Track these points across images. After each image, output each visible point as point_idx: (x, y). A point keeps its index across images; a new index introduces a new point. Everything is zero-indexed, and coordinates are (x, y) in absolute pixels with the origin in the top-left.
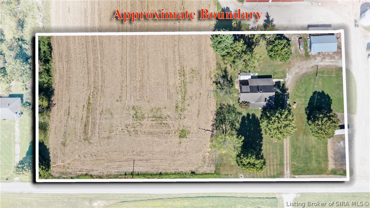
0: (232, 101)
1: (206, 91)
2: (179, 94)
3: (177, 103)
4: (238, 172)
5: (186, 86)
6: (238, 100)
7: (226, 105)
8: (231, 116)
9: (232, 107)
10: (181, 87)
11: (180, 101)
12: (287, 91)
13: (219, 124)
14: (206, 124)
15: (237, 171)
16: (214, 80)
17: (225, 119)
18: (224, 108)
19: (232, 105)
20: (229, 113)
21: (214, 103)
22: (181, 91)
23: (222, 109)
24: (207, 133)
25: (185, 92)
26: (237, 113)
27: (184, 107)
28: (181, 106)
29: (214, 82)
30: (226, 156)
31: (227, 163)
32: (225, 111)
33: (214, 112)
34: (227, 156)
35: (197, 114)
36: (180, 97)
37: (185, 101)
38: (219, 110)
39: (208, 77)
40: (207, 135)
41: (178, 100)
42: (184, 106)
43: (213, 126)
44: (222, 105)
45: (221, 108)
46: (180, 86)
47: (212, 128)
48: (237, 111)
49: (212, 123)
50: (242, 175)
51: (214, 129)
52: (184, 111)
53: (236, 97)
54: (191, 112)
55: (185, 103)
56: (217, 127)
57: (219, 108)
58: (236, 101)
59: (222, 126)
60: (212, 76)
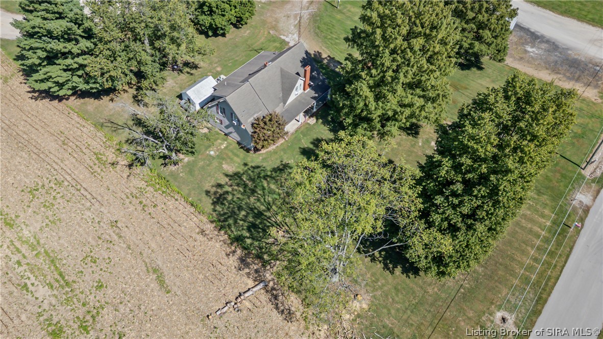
0: (227, 163)
1: (127, 201)
2: (31, 288)
3: (50, 319)
4: (480, 317)
5: (42, 241)
6: (242, 148)
7: (224, 180)
8: (266, 192)
9: (245, 172)
10: (24, 261)
11: (54, 302)
12: (320, 56)
13: (256, 243)
14: (216, 281)
15: (469, 318)
16: (123, 161)
17: (259, 214)
18: (227, 192)
19: (241, 169)
20: (253, 191)
21: (181, 207)
22: (32, 271)
23: (225, 199)
24: (247, 304)
25: (52, 261)
26: (274, 174)
27: (85, 309)
28: (70, 315)
29: (130, 166)
30: (385, 311)
31: (418, 327)
32: (240, 196)
33: (209, 227)
34: (385, 307)
35: (154, 285)
36: (42, 292)
37: (76, 286)
38: (218, 208)
39: (99, 171)
40: (255, 310)
41: (46, 306)
42: (84, 305)
43: (247, 265)
44: (213, 190)
45: (219, 200)
46: (19, 263)
47: (248, 274)
48: (269, 168)
49: (233, 261)
50: (499, 315)
51: (257, 271)
52: (98, 318)
53: (226, 148)
54: (127, 298)
55: (77, 292)
56: (259, 257)
57: (214, 203)
58: (237, 156)
59: (271, 240)
60: (111, 156)
